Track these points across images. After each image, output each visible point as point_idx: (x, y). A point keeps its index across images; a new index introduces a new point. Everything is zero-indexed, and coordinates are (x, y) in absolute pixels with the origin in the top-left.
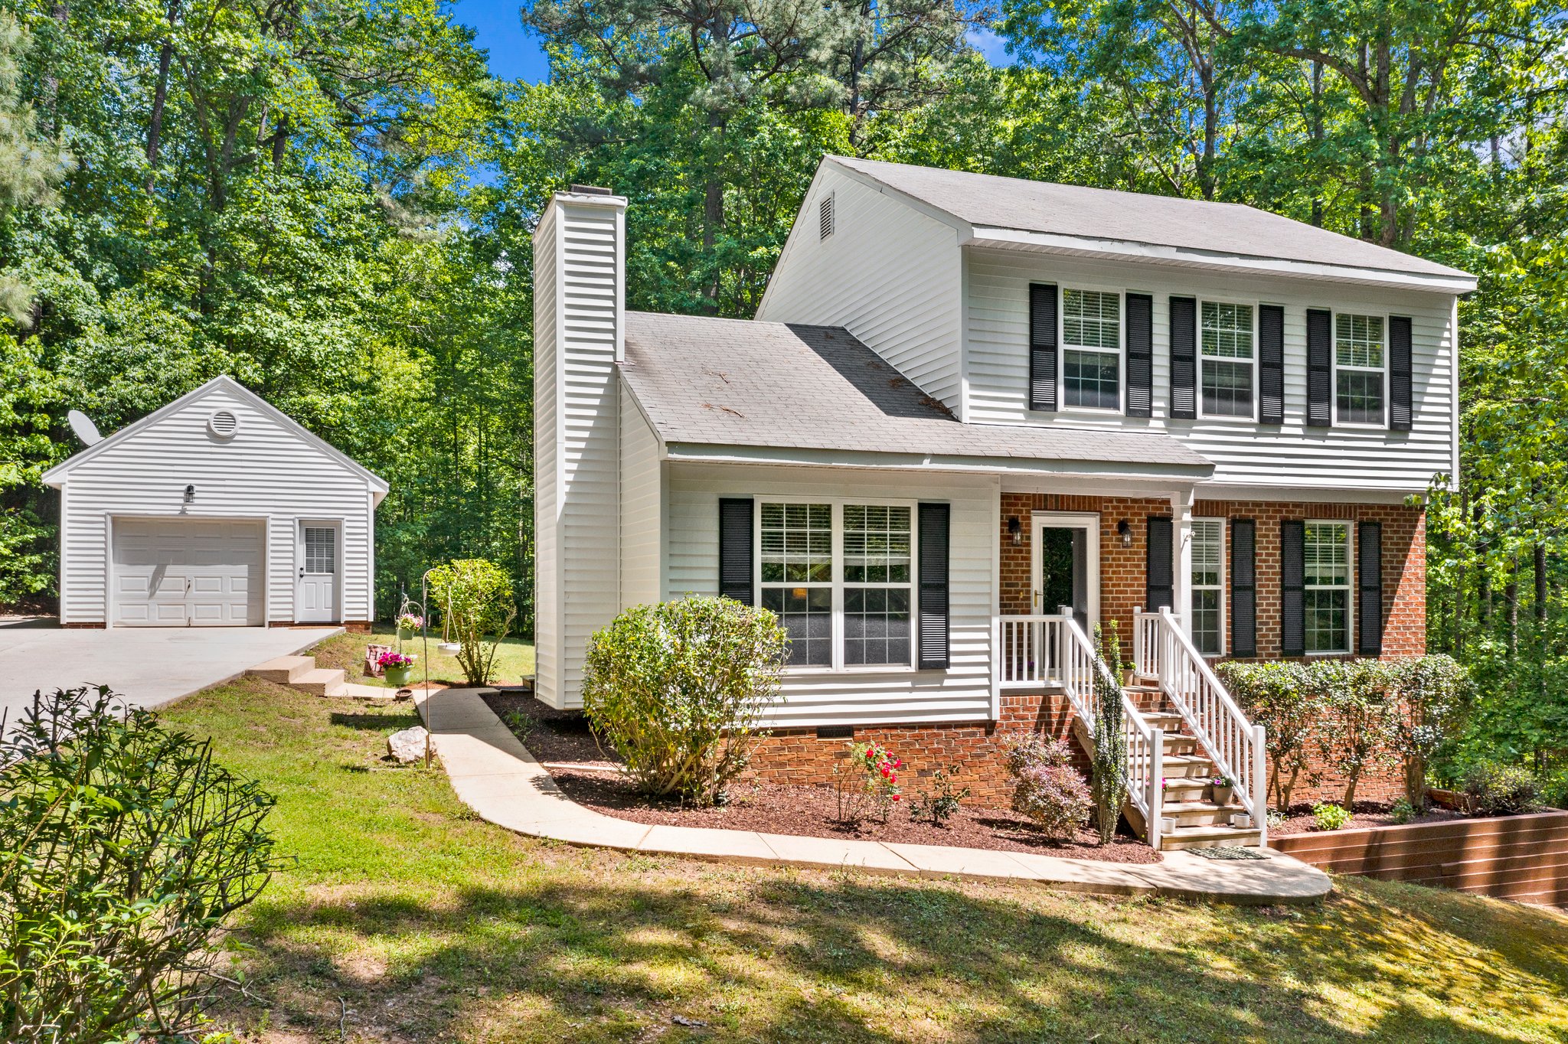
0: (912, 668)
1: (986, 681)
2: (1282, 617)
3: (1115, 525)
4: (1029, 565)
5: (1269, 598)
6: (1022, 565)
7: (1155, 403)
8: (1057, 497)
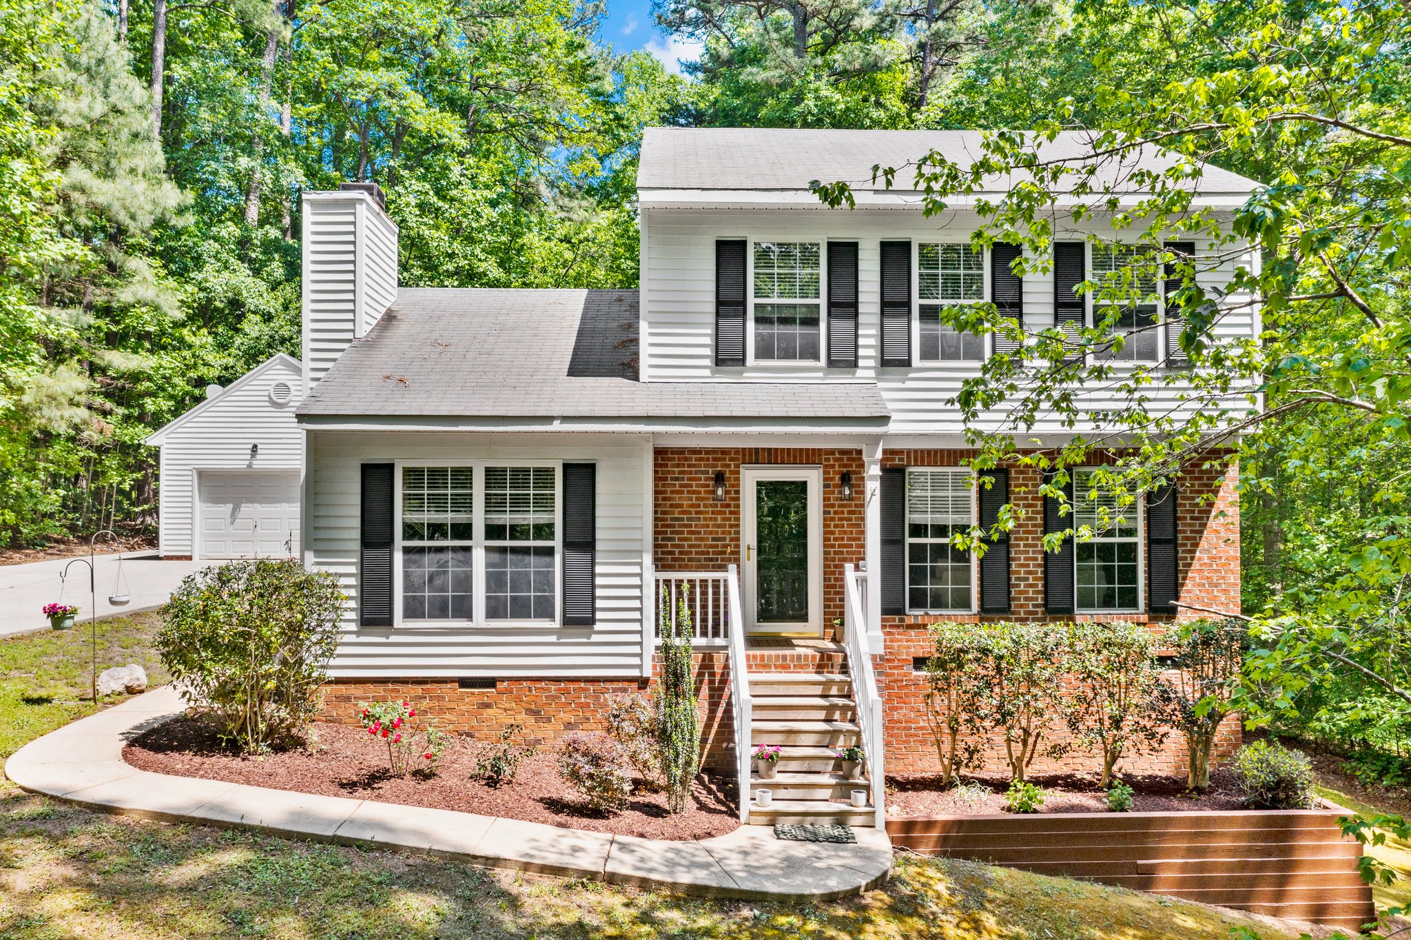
0: (557, 623)
1: (637, 638)
2: (1045, 573)
3: (837, 477)
4: (738, 519)
5: (1028, 552)
6: (730, 519)
7: (861, 352)
8: (769, 450)
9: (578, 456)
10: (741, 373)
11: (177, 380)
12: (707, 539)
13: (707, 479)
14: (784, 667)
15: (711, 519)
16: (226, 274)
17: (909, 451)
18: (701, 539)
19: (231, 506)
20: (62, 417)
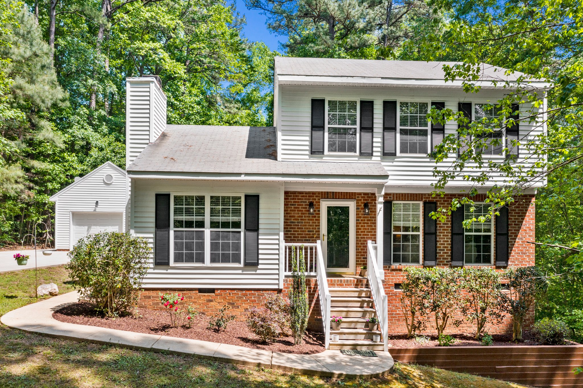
0: (242, 265)
1: (277, 272)
2: (452, 247)
3: (362, 205)
4: (319, 223)
5: (444, 238)
6: (315, 223)
7: (374, 149)
8: (333, 192)
9: (251, 192)
10: (322, 158)
11: (62, 176)
12: (306, 231)
13: (306, 205)
14: (341, 285)
15: (307, 222)
16: (83, 130)
17: (394, 194)
18: (303, 231)
19: (86, 227)
20: (12, 188)
